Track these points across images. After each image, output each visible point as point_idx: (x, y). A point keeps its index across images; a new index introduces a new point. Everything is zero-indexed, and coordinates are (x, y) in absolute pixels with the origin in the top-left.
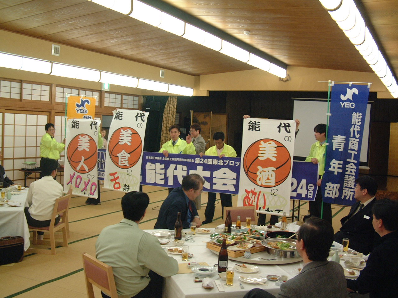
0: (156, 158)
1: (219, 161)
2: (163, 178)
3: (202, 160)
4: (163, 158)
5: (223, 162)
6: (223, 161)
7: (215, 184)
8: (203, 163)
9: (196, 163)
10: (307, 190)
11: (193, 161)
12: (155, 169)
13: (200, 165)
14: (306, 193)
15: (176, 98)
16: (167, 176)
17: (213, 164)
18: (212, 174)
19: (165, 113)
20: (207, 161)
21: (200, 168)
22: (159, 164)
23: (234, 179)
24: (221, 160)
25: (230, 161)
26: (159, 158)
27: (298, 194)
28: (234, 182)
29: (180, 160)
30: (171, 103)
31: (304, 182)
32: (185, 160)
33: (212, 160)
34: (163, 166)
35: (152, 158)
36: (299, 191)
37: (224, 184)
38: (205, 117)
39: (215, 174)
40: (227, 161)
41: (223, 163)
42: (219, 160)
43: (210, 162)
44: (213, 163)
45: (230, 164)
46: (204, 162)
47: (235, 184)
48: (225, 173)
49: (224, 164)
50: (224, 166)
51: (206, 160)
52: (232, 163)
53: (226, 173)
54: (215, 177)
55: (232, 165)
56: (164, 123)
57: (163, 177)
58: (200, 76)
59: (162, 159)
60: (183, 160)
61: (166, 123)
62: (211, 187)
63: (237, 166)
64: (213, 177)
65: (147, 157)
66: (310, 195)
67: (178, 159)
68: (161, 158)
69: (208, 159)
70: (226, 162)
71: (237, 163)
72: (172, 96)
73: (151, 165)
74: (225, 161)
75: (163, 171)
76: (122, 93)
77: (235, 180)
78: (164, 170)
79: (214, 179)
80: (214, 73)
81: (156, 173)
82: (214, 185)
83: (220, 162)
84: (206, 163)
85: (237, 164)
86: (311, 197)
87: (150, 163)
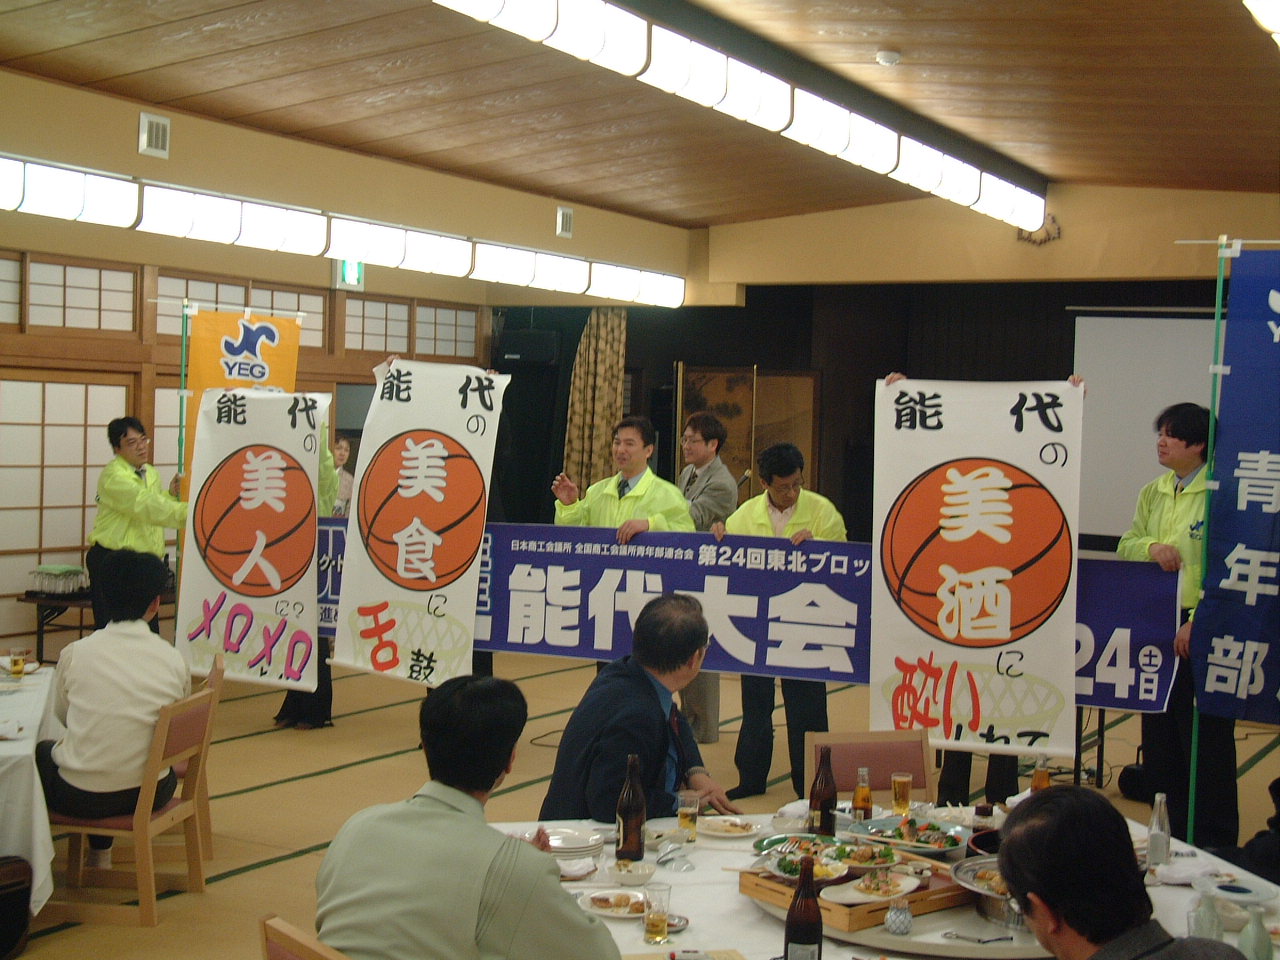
0: (550, 547)
1: (790, 558)
2: (576, 622)
3: (725, 553)
4: (579, 547)
5: (805, 562)
6: (804, 558)
7: (777, 644)
8: (728, 563)
9: (700, 563)
10: (1133, 671)
11: (689, 554)
12: (545, 590)
13: (716, 570)
14: (1133, 683)
15: (624, 314)
16: (590, 617)
17: (769, 567)
18: (763, 608)
19: (578, 371)
20: (745, 556)
21: (716, 585)
22: (562, 568)
23: (848, 626)
24: (799, 553)
25: (834, 559)
26: (559, 547)
27: (1097, 686)
28: (849, 638)
29: (641, 551)
30: (603, 333)
31: (1121, 637)
32: (659, 552)
33: (763, 551)
34: (574, 577)
35: (532, 546)
36: (1104, 674)
37: (809, 647)
38: (731, 385)
39: (778, 605)
40: (823, 558)
41: (805, 566)
42: (789, 553)
43: (755, 559)
44: (766, 563)
45: (834, 570)
46: (734, 559)
47: (851, 643)
48: (813, 604)
49: (808, 570)
50: (808, 578)
51: (741, 551)
52: (839, 564)
53: (816, 601)
54: (777, 620)
55: (839, 570)
56: (574, 413)
57: (573, 617)
58: (711, 228)
59: (574, 549)
60: (650, 551)
61: (582, 413)
62: (761, 654)
63: (858, 574)
64: (770, 616)
65: (515, 545)
66: (1148, 691)
67: (632, 550)
68: (568, 546)
69: (749, 551)
70: (819, 561)
71: (861, 563)
72: (607, 307)
73: (529, 574)
74: (812, 556)
75: (575, 598)
76: (412, 299)
77: (853, 631)
78: (579, 592)
80: (764, 218)
81: (547, 603)
82: (770, 651)
83: (794, 562)
84: (741, 564)
85: (859, 569)
86: (1153, 697)
87: (527, 568)
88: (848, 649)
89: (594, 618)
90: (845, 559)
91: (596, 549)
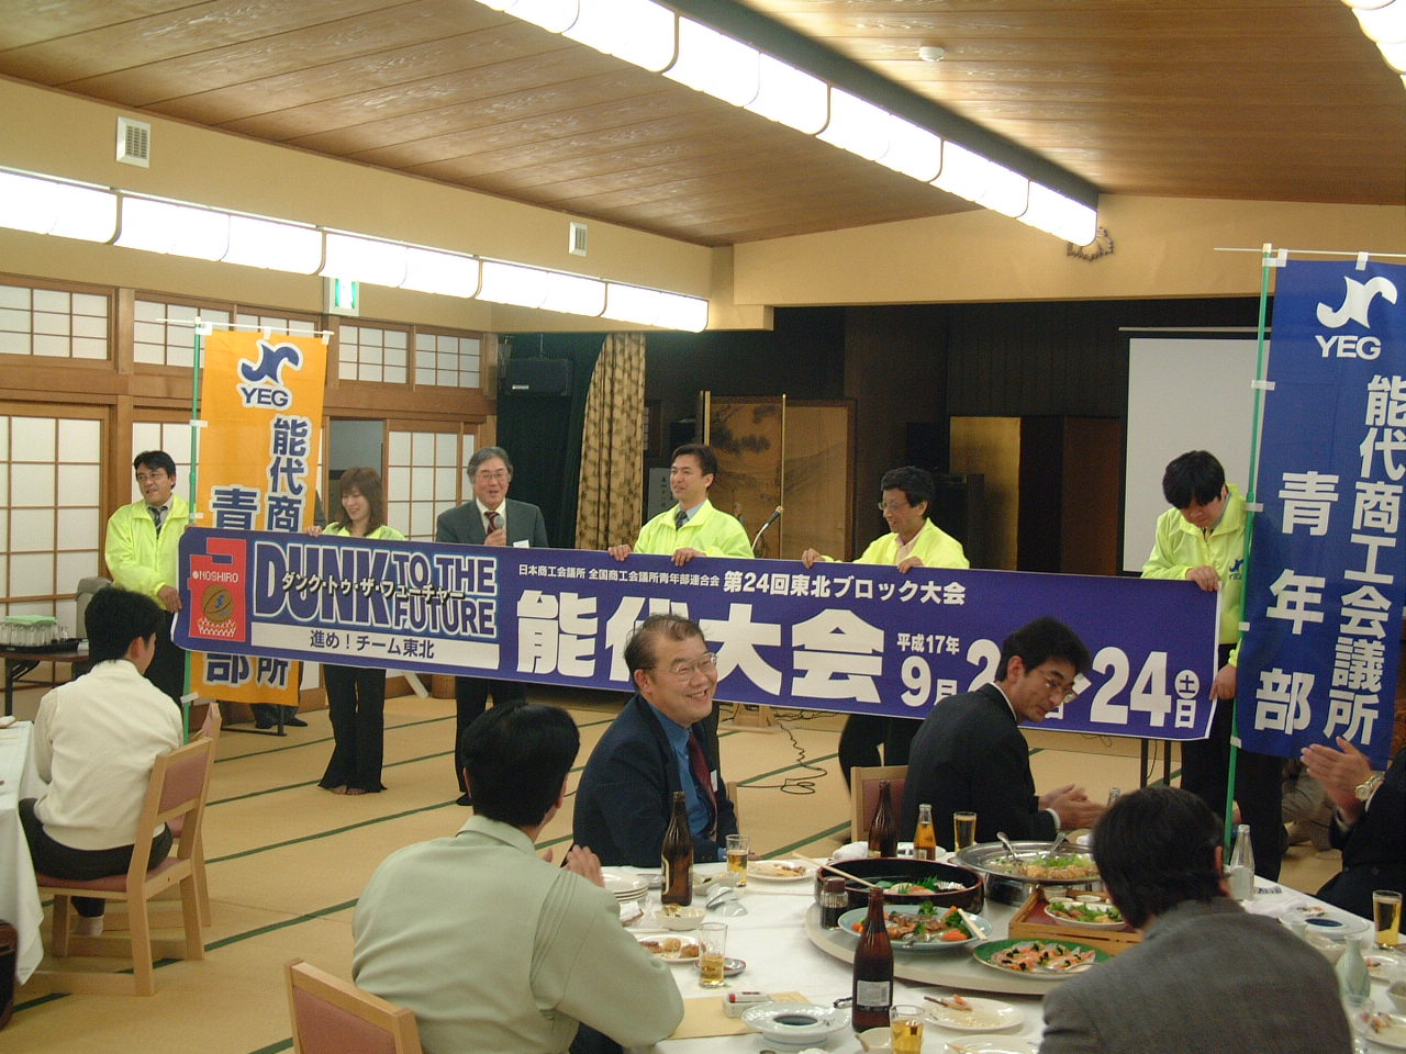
0: (562, 572)
1: (814, 583)
2: (592, 652)
3: (750, 578)
4: (593, 573)
5: (829, 586)
6: (828, 582)
7: (802, 673)
8: (753, 589)
9: (726, 590)
10: (1169, 697)
11: (715, 581)
12: (557, 618)
13: (741, 597)
14: (1169, 711)
15: (642, 340)
16: (607, 647)
17: (792, 593)
18: (787, 635)
19: (592, 403)
20: (769, 583)
21: (741, 612)
22: (576, 595)
23: (875, 653)
24: (824, 577)
25: (859, 582)
26: (572, 573)
27: (1131, 714)
28: (876, 666)
29: (664, 578)
30: (620, 361)
31: (1157, 662)
32: (684, 579)
33: (787, 576)
34: (590, 604)
35: (543, 571)
36: (1139, 702)
37: (836, 676)
38: (758, 417)
39: (801, 633)
40: (847, 582)
41: (828, 590)
42: (813, 578)
43: (779, 585)
45: (858, 595)
46: (759, 586)
47: (878, 672)
48: (837, 631)
49: (832, 595)
50: (832, 603)
51: (765, 577)
52: (864, 588)
53: (841, 628)
54: (801, 648)
55: (864, 595)
56: (588, 447)
57: (589, 647)
58: (736, 245)
59: (587, 575)
60: (674, 578)
61: (598, 448)
62: (787, 685)
63: (884, 598)
64: (793, 645)
65: (523, 569)
66: (1185, 719)
67: (654, 576)
68: (581, 572)
69: (774, 576)
70: (844, 585)
71: (886, 585)
72: (623, 333)
73: (540, 601)
74: (836, 581)
75: (591, 626)
76: (411, 325)
77: (879, 659)
78: (595, 621)
79: (795, 652)
81: (560, 632)
82: (796, 680)
83: (818, 587)
85: (886, 592)
86: (1190, 724)
87: (538, 593)
88: (874, 678)
89: (612, 647)
90: (869, 583)
91: (613, 575)
